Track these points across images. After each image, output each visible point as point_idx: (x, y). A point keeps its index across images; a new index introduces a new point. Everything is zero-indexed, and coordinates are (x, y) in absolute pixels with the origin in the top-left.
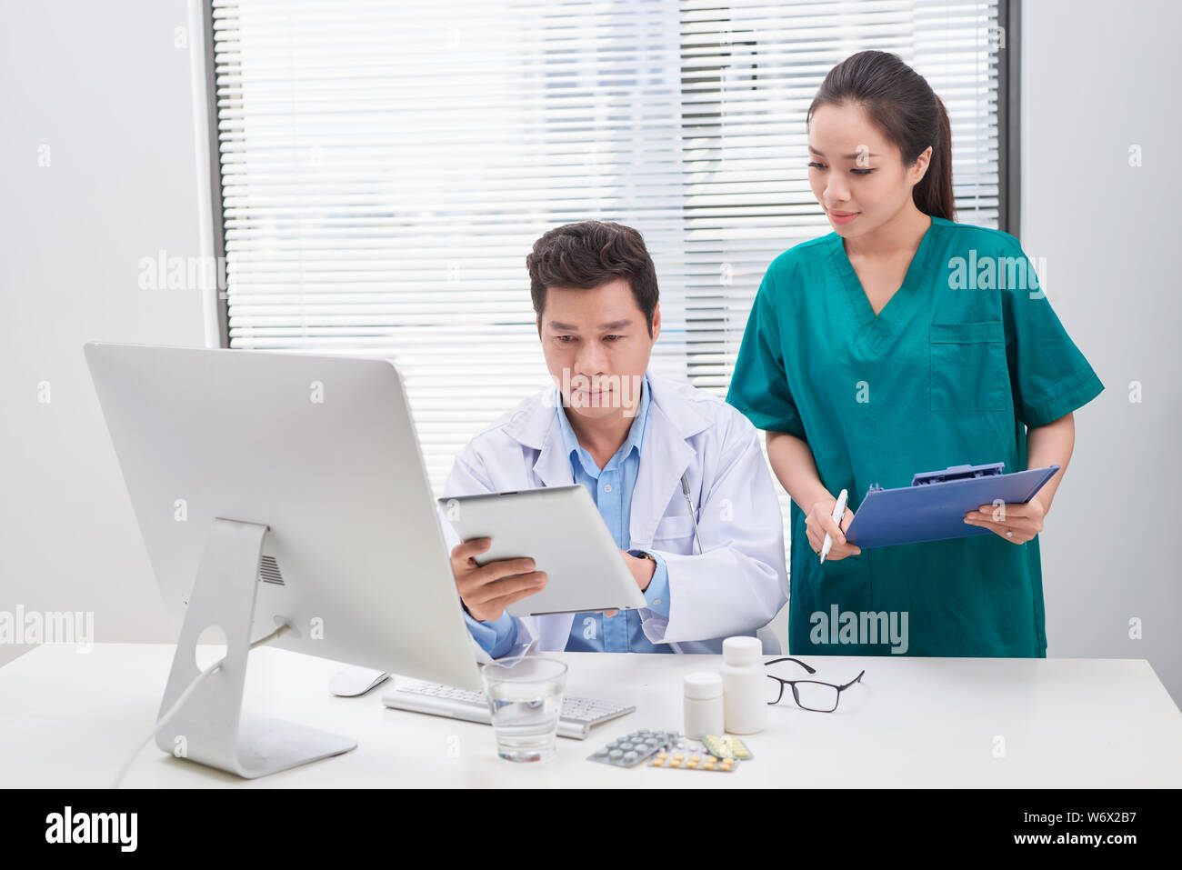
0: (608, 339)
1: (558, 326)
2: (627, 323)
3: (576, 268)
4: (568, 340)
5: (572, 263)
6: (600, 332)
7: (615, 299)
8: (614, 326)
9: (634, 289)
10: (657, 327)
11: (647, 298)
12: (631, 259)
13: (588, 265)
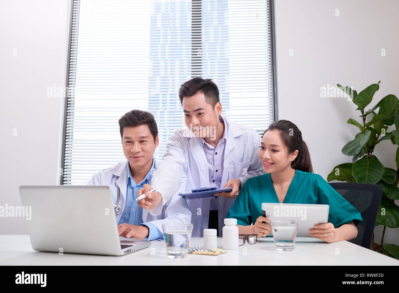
0: (141, 142)
1: (127, 138)
2: (147, 137)
3: (132, 121)
4: (129, 142)
5: (131, 119)
6: (139, 139)
7: (143, 130)
8: (143, 137)
9: (149, 127)
10: (158, 143)
11: (154, 132)
12: (148, 118)
13: (136, 119)
